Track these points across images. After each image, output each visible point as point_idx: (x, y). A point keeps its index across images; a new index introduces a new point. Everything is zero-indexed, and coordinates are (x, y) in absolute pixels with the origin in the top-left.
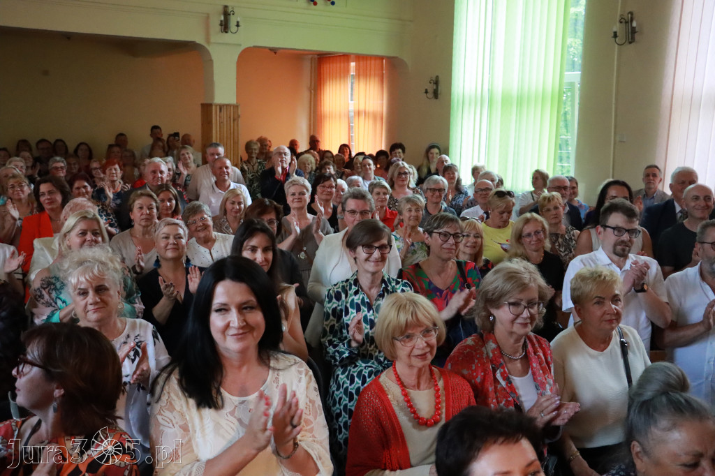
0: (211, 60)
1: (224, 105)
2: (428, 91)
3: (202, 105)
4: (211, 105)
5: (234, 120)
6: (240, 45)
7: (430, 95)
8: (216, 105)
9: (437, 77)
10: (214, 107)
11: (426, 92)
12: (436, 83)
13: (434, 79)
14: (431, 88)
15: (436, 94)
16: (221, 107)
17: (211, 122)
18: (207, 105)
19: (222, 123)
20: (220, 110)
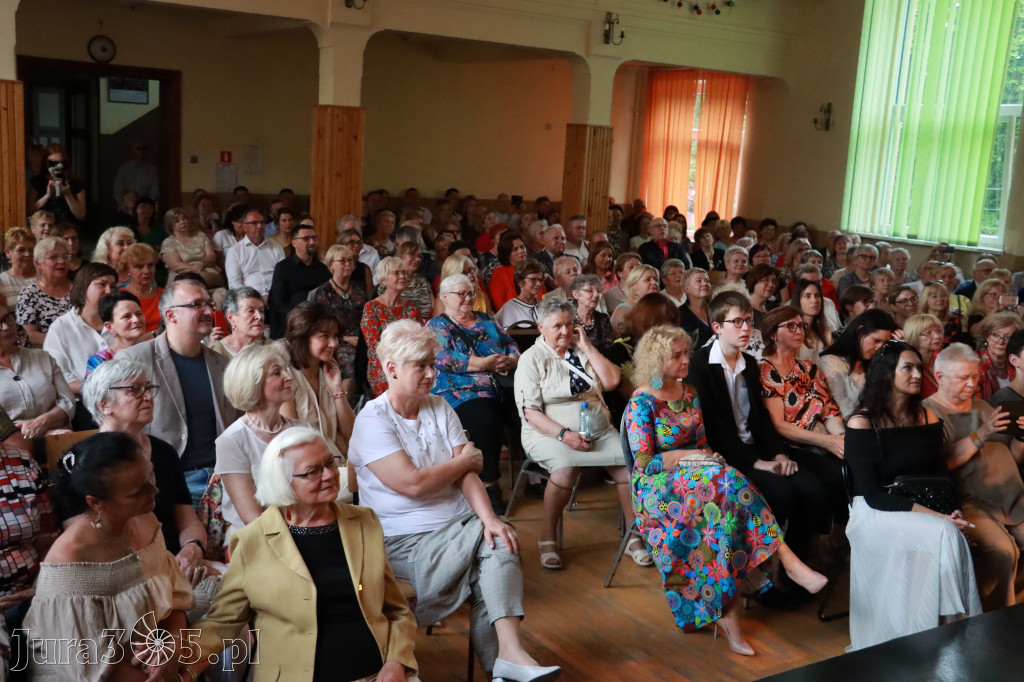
0: (589, 75)
1: (601, 127)
2: (819, 120)
3: (568, 125)
4: (585, 126)
5: (607, 145)
6: (618, 58)
7: (820, 125)
8: (591, 126)
9: (830, 105)
10: (588, 128)
11: (816, 122)
12: (828, 110)
13: (826, 107)
14: (821, 117)
15: (827, 126)
16: (596, 129)
17: (583, 145)
18: (578, 126)
19: (594, 147)
20: (595, 132)
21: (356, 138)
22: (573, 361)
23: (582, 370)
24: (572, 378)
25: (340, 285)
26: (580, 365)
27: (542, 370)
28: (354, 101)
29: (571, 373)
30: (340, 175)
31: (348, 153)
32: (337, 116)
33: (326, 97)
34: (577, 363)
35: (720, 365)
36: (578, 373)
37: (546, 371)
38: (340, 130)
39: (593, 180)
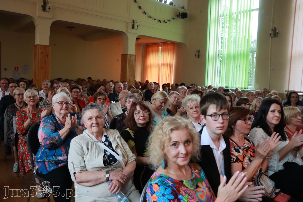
0: (128, 39)
1: (132, 55)
3: (122, 55)
4: (127, 54)
5: (134, 60)
6: (137, 34)
7: (197, 56)
8: (129, 55)
9: (199, 50)
10: (128, 55)
11: (195, 55)
12: (199, 52)
14: (197, 54)
15: (199, 56)
16: (130, 56)
17: (127, 61)
18: (125, 55)
19: (130, 61)
20: (130, 57)
21: (48, 56)
22: (107, 143)
23: (113, 150)
24: (105, 154)
25: (19, 105)
26: (111, 147)
27: (85, 149)
28: (47, 43)
29: (105, 151)
30: (42, 68)
31: (45, 61)
32: (40, 48)
33: (37, 42)
34: (110, 145)
35: (209, 146)
36: (109, 151)
37: (88, 149)
38: (42, 53)
39: (130, 71)
